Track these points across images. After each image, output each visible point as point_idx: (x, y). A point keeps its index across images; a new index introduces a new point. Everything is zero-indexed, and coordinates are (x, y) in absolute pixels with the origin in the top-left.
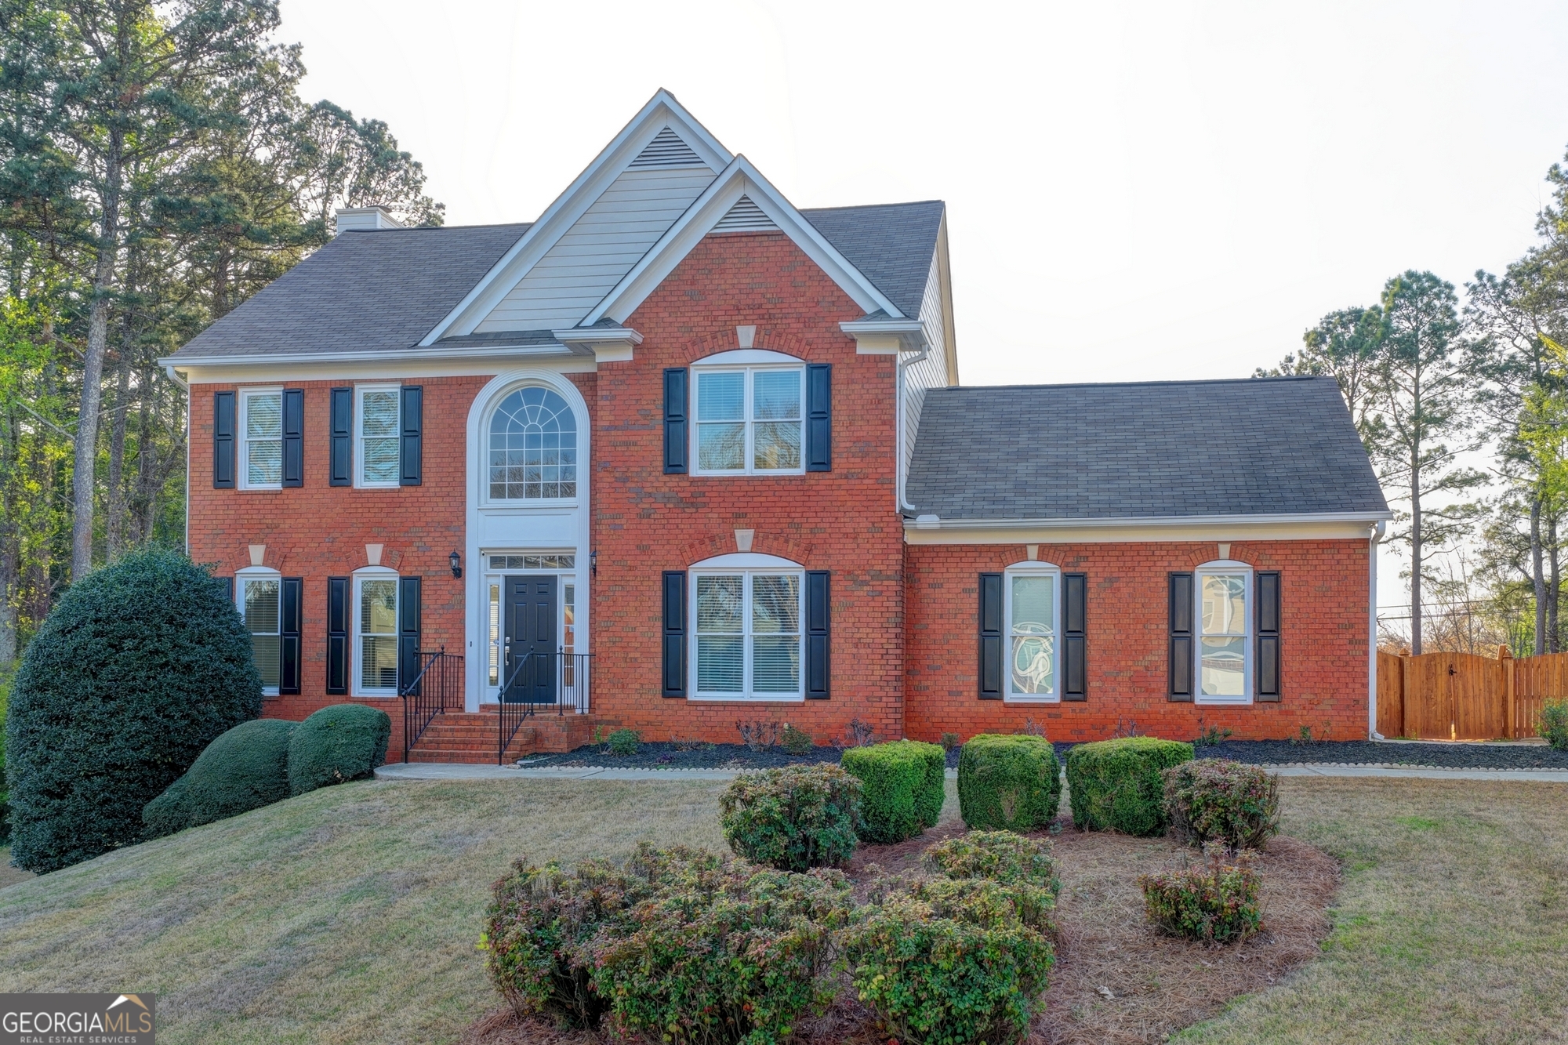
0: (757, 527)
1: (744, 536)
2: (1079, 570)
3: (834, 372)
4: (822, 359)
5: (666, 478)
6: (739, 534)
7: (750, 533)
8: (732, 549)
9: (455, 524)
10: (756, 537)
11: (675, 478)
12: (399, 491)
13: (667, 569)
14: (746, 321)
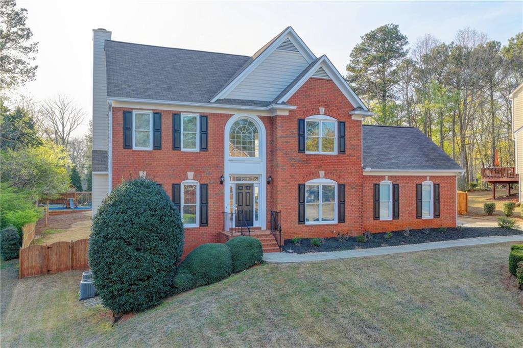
0: (325, 170)
1: (322, 173)
2: (397, 183)
3: (346, 124)
4: (342, 120)
5: (299, 154)
6: (321, 172)
7: (323, 172)
8: (318, 177)
9: (220, 166)
10: (325, 173)
11: (302, 154)
12: (199, 153)
13: (299, 183)
14: (321, 106)
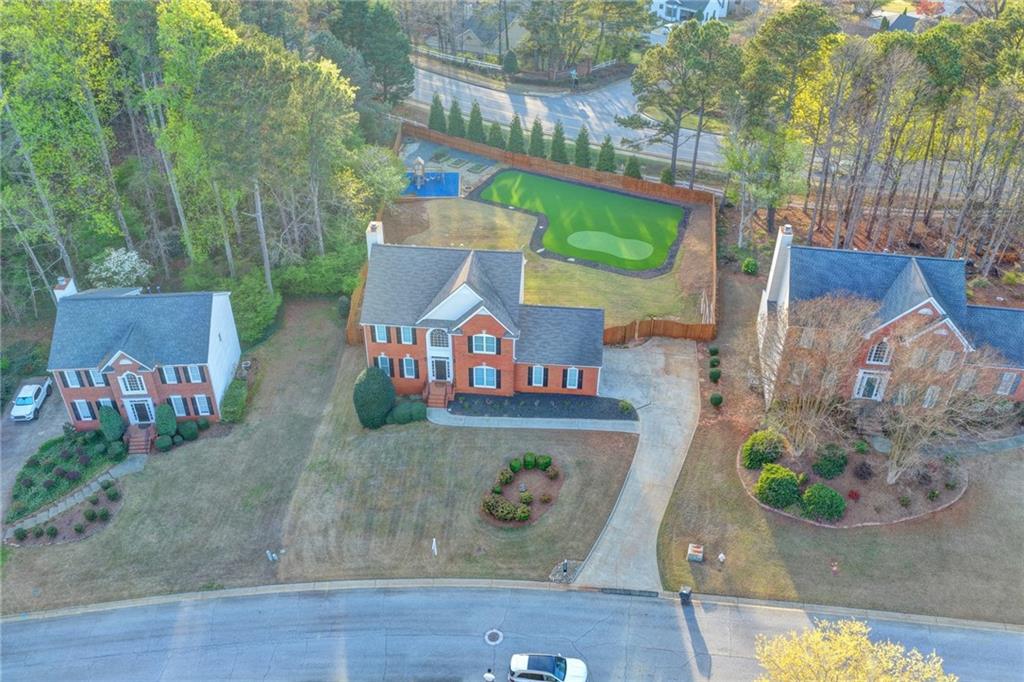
2: (547, 369)
3: (501, 339)
4: (499, 337)
5: (469, 353)
7: (486, 363)
8: (482, 365)
9: (425, 352)
12: (412, 345)
13: (469, 367)
14: (484, 329)
